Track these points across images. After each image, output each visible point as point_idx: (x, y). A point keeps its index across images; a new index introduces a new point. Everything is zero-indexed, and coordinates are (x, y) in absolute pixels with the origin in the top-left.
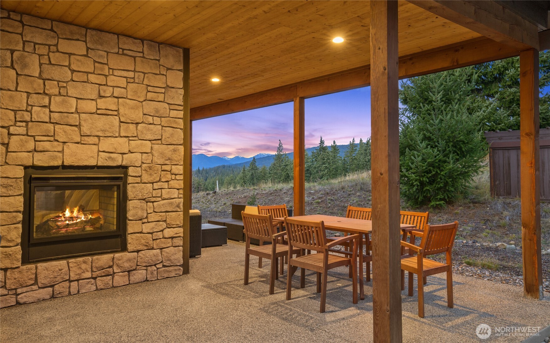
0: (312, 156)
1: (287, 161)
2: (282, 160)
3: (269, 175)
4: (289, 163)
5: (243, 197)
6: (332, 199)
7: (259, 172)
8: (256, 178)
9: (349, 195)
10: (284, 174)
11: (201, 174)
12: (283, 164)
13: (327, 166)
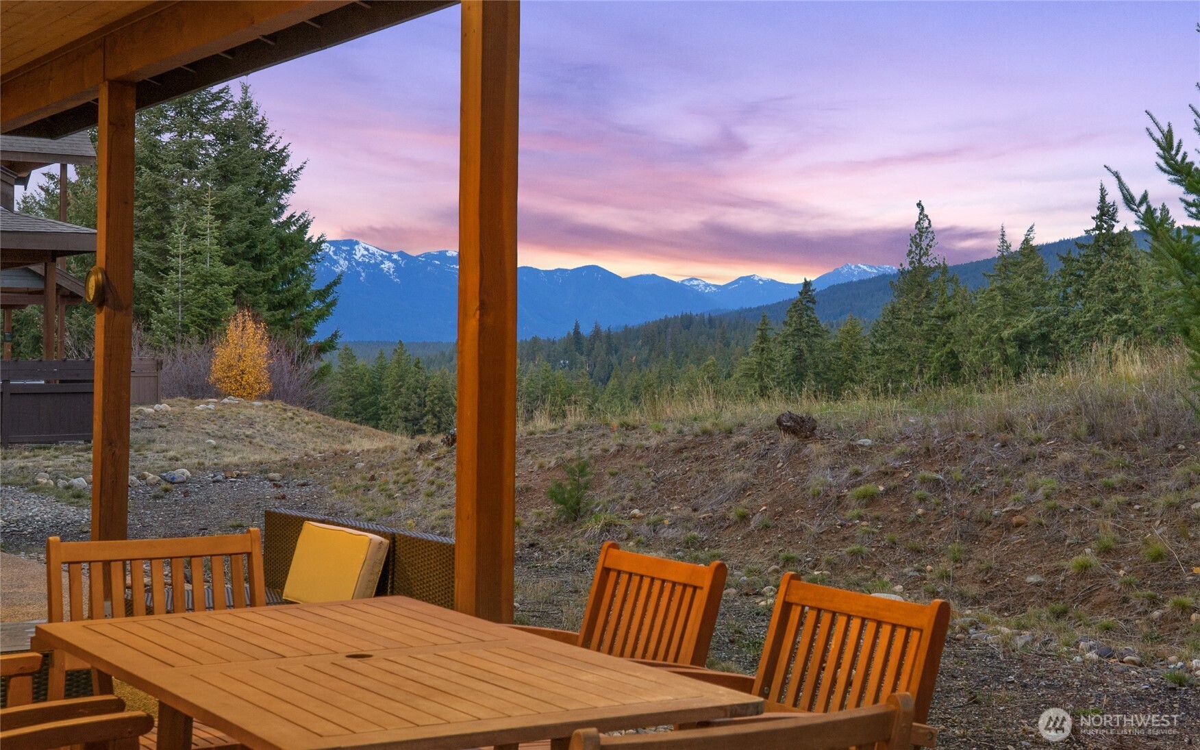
0: (1063, 273)
1: (949, 299)
2: (928, 294)
3: (873, 361)
4: (959, 307)
5: (552, 464)
6: (937, 481)
7: (828, 345)
8: (817, 374)
9: (1025, 460)
10: (937, 354)
11: (589, 355)
12: (933, 313)
13: (1125, 322)
